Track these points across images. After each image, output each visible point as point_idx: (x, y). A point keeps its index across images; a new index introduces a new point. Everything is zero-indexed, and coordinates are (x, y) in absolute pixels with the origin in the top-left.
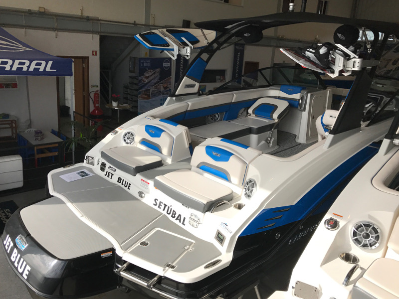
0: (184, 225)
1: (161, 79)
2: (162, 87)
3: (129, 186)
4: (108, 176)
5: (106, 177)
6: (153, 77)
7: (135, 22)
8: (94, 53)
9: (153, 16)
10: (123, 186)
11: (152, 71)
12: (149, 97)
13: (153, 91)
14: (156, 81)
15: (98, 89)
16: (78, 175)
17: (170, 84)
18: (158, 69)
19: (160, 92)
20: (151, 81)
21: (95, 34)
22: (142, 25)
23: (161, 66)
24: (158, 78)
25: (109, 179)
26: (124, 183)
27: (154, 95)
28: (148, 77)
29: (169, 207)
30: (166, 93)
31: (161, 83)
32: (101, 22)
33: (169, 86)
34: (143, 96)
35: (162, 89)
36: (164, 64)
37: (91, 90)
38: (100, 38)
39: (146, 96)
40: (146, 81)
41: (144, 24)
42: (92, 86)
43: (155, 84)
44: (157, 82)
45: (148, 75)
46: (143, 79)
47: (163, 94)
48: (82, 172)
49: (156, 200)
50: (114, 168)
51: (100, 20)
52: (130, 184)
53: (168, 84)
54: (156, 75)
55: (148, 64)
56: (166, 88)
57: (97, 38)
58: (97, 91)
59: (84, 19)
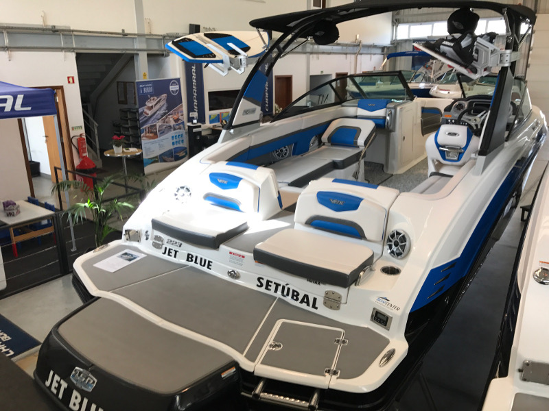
0: (316, 308)
1: (169, 108)
2: (171, 119)
3: (209, 265)
4: (169, 255)
5: (166, 257)
6: (158, 106)
7: (123, 30)
8: (70, 80)
9: (148, 20)
10: (198, 266)
11: (156, 98)
12: (155, 135)
13: (160, 126)
14: (162, 112)
15: (83, 131)
16: (121, 260)
17: (182, 115)
18: (164, 96)
19: (170, 126)
20: (156, 112)
21: (69, 51)
22: (135, 34)
23: (167, 91)
24: (164, 108)
25: (172, 259)
26: (198, 261)
27: (163, 133)
28: (152, 107)
29: (284, 287)
30: (178, 127)
31: (169, 115)
32: (74, 33)
33: (181, 117)
34: (148, 134)
35: (172, 123)
36: (171, 87)
37: (72, 133)
38: (76, 57)
39: (151, 135)
40: (150, 113)
41: (137, 33)
42: (73, 128)
43: (162, 116)
44: (165, 114)
45: (150, 105)
46: (146, 110)
47: (175, 129)
48: (126, 254)
49: (259, 279)
50: (178, 241)
51: (73, 31)
52: (209, 262)
53: (180, 114)
54: (161, 103)
55: (149, 90)
56: (177, 120)
57: (72, 57)
58: (81, 135)
59: (49, 30)
